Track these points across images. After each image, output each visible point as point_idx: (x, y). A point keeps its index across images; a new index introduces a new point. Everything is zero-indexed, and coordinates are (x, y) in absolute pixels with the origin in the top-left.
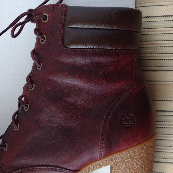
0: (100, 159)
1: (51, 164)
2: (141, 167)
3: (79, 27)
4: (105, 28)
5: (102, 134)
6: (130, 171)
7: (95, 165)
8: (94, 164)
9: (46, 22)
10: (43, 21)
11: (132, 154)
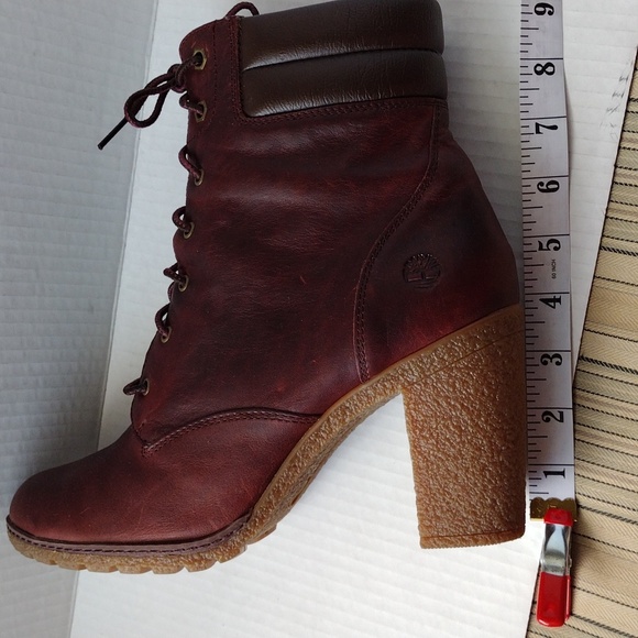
0: (365, 379)
1: (246, 405)
2: (476, 390)
3: (274, 61)
4: (334, 52)
5: (358, 312)
6: (450, 404)
7: (355, 397)
8: (353, 394)
9: (202, 68)
10: (197, 68)
11: (446, 357)
